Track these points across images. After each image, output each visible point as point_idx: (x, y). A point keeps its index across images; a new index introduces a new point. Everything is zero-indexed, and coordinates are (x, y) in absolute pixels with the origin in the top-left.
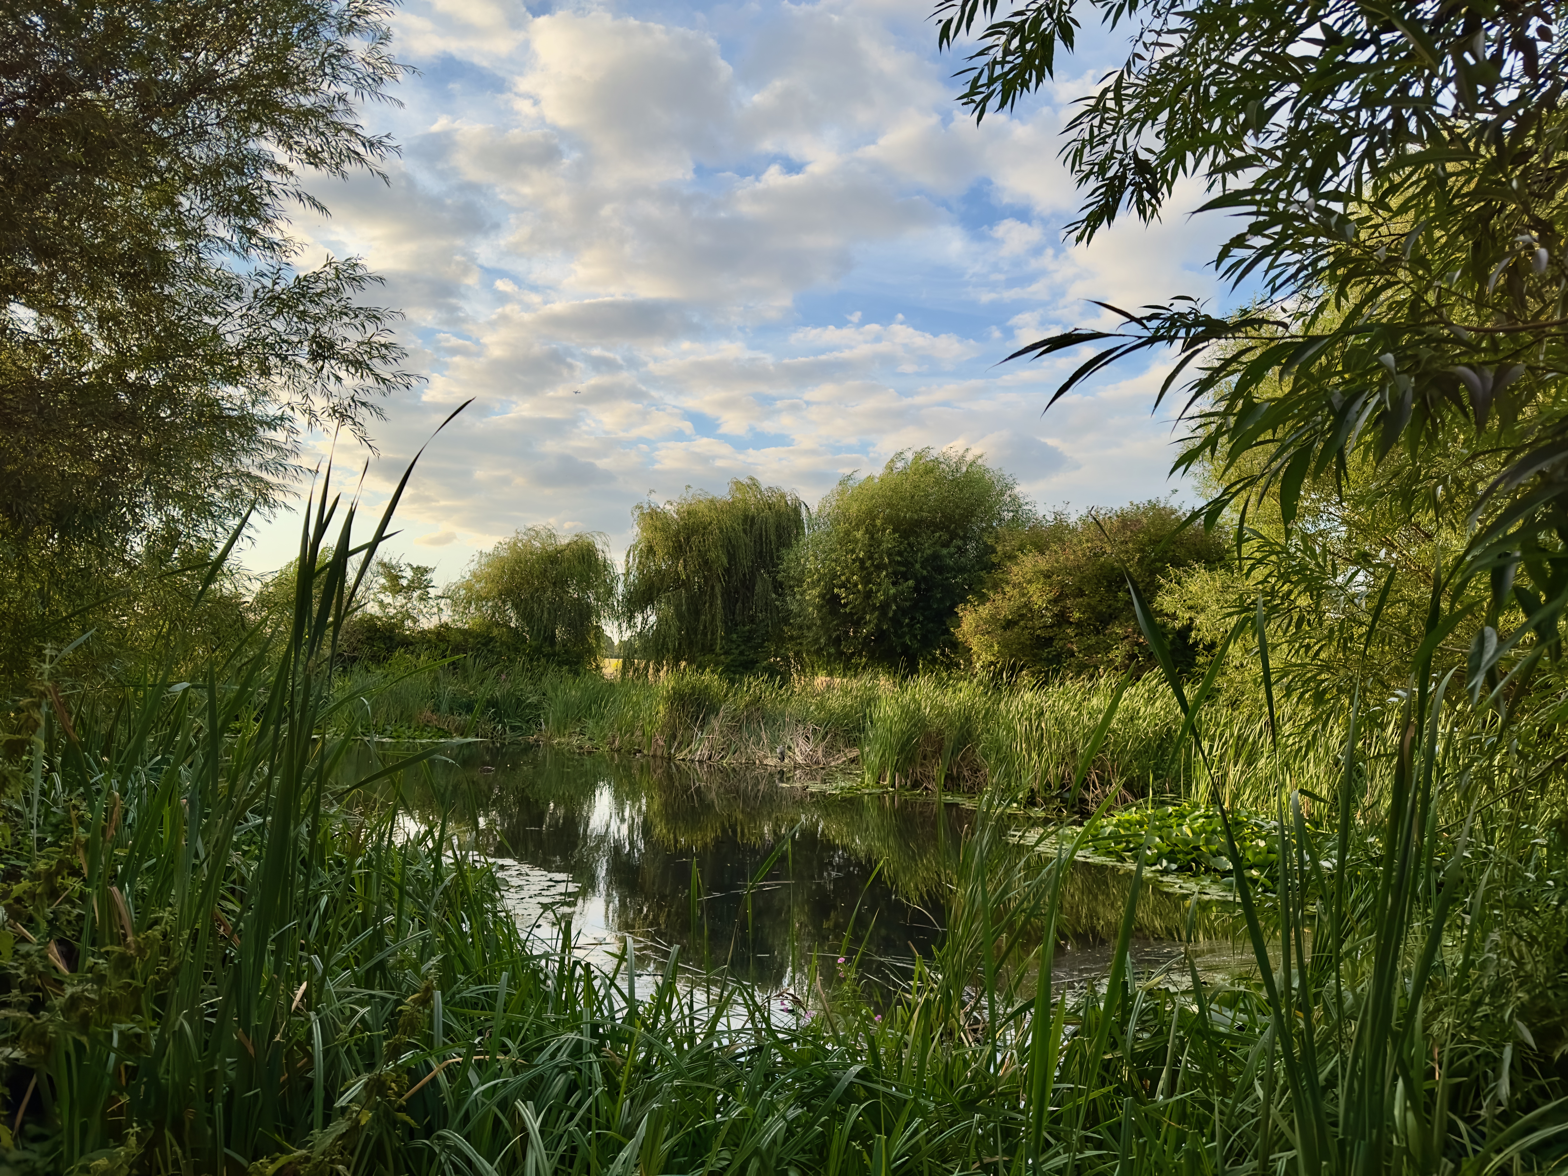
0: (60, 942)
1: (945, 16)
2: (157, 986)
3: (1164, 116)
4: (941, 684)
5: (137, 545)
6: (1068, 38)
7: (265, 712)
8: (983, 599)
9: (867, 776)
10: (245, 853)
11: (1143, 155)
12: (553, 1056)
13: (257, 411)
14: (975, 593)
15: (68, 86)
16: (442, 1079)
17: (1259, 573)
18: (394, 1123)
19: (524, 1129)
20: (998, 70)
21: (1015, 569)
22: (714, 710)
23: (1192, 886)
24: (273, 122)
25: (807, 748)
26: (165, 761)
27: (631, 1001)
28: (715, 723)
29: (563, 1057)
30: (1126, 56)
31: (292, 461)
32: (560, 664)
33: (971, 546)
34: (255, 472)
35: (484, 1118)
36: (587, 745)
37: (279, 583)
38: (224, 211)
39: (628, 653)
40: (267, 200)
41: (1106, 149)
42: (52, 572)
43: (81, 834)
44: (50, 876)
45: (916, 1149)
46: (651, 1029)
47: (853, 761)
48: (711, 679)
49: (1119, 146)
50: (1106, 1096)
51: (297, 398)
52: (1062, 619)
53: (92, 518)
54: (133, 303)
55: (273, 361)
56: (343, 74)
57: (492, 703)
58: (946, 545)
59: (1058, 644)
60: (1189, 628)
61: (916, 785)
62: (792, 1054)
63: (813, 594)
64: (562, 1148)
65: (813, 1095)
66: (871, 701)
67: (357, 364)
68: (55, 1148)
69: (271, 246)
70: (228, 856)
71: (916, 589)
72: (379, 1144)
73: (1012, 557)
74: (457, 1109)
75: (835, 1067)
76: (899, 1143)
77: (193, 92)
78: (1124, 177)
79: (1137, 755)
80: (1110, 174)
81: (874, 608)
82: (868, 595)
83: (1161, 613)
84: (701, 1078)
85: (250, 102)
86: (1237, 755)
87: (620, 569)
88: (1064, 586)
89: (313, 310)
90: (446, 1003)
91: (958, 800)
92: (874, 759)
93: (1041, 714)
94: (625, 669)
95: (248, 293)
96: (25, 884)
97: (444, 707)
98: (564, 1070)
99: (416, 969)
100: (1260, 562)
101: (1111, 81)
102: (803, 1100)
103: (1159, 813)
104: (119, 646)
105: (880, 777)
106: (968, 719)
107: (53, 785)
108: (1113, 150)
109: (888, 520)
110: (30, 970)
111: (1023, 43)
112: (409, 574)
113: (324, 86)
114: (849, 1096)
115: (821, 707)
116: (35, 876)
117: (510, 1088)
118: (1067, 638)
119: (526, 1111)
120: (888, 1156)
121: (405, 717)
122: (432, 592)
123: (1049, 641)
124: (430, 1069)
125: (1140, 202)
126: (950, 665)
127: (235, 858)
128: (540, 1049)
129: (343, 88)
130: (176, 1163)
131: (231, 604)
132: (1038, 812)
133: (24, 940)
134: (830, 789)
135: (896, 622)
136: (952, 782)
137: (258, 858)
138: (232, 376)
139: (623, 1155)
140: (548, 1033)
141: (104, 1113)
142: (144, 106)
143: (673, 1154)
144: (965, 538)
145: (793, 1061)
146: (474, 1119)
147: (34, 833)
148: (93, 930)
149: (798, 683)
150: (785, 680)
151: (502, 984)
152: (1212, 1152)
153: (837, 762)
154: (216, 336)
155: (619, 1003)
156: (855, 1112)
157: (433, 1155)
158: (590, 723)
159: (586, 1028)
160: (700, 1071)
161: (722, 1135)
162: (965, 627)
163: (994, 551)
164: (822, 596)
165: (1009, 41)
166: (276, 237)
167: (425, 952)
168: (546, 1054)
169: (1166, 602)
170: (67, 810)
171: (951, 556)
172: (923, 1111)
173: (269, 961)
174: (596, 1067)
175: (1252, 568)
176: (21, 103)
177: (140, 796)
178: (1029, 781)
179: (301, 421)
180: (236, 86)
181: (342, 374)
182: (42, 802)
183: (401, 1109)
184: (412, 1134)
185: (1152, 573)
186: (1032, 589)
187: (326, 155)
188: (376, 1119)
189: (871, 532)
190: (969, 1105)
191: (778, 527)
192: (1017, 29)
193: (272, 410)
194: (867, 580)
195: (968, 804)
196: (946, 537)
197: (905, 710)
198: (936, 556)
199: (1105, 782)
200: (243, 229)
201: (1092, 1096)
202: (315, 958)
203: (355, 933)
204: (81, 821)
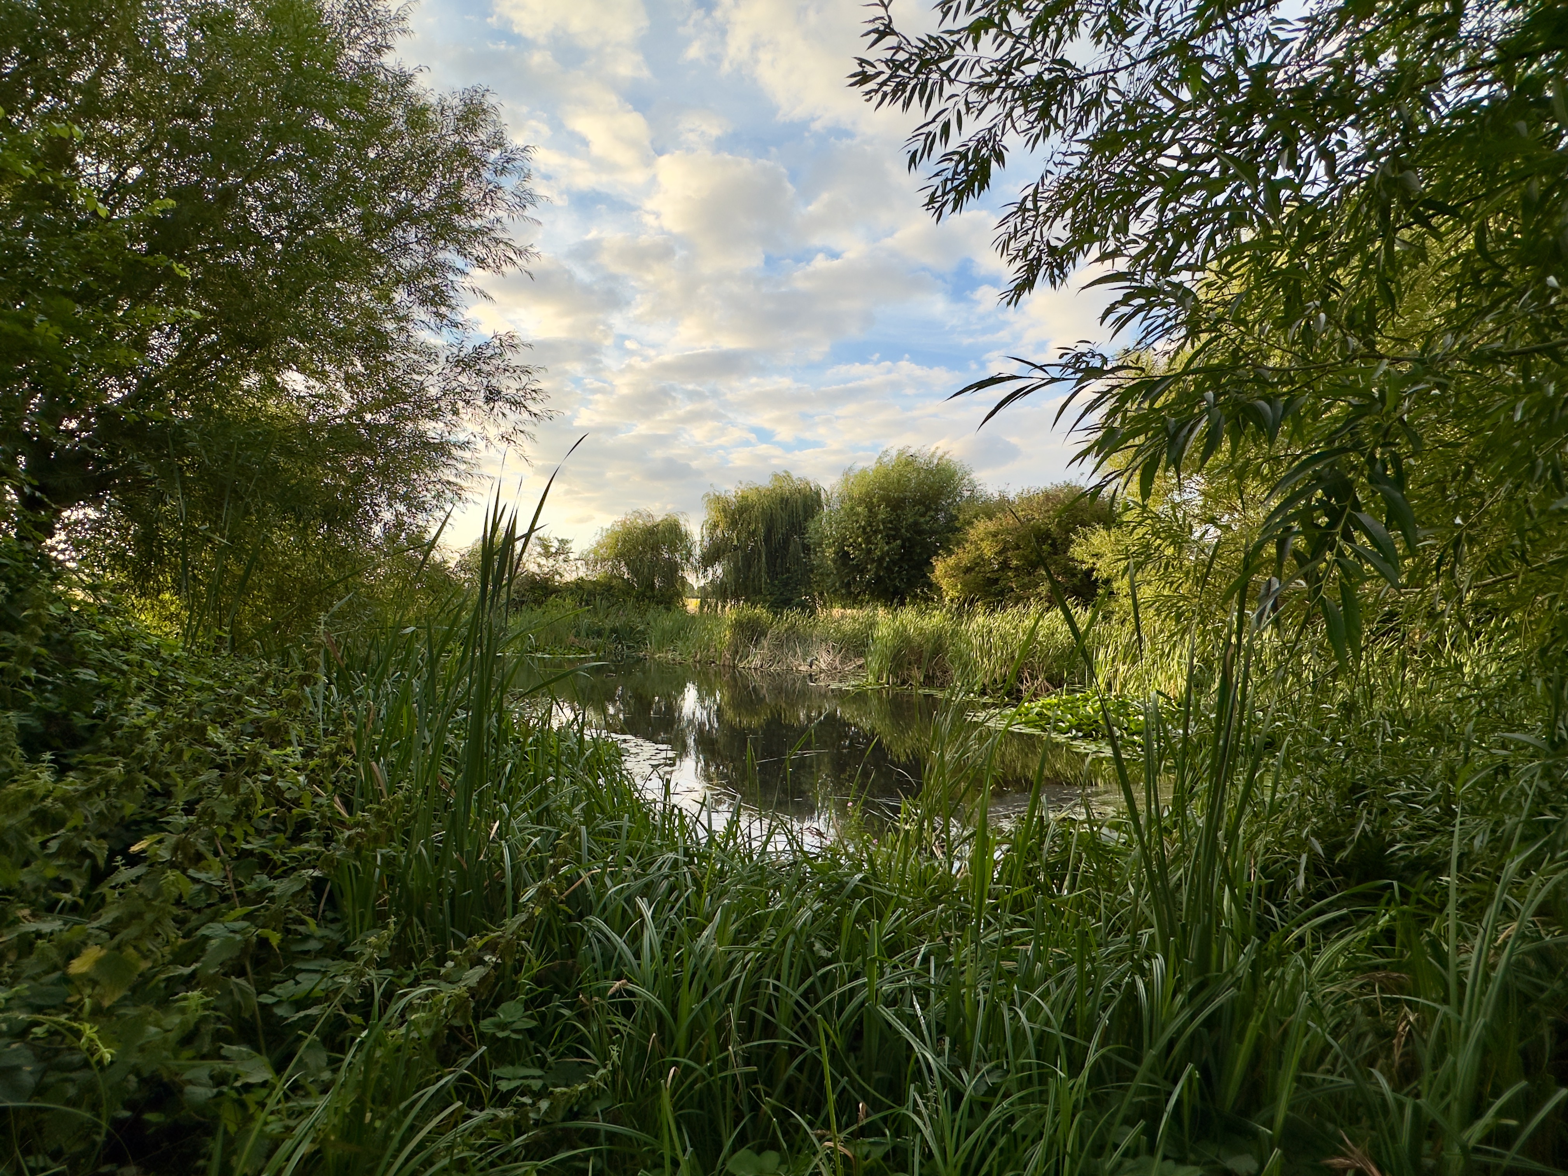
0: (341, 796)
1: (913, 148)
2: (403, 825)
3: (1069, 213)
4: (921, 613)
5: (377, 530)
6: (1000, 158)
7: (465, 642)
8: (950, 552)
9: (871, 677)
10: (456, 736)
11: (1053, 243)
12: (660, 868)
13: (453, 438)
14: (944, 549)
15: (315, 220)
16: (588, 882)
17: (1140, 531)
18: (558, 912)
19: (641, 916)
20: (949, 186)
21: (972, 531)
22: (764, 634)
23: (1093, 747)
24: (453, 239)
25: (829, 659)
26: (402, 675)
27: (709, 830)
28: (765, 643)
29: (665, 870)
30: (1042, 171)
31: (475, 471)
32: (658, 603)
33: (941, 516)
34: (452, 479)
35: (615, 911)
36: (678, 658)
37: (472, 554)
38: (423, 303)
39: (704, 594)
40: (452, 293)
41: (1028, 238)
42: (324, 551)
43: (350, 727)
44: (332, 755)
45: (899, 927)
46: (723, 850)
47: (860, 667)
48: (761, 612)
49: (1038, 237)
50: (1028, 892)
51: (477, 429)
52: (1005, 566)
53: (348, 513)
54: (366, 368)
55: (460, 404)
56: (499, 203)
57: (614, 630)
58: (923, 515)
59: (1002, 583)
60: (1093, 570)
61: (904, 683)
62: (816, 867)
63: (830, 553)
64: (667, 928)
65: (830, 893)
66: (872, 625)
67: (516, 404)
68: (345, 927)
69: (456, 325)
70: (445, 739)
71: (903, 546)
72: (549, 925)
73: (970, 523)
74: (599, 901)
75: (846, 875)
76: (887, 925)
77: (398, 220)
78: (1040, 258)
79: (1056, 659)
80: (1030, 257)
81: (873, 561)
82: (869, 551)
83: (1073, 560)
84: (755, 883)
85: (437, 227)
86: (1125, 657)
87: (697, 538)
88: (1006, 542)
89: (486, 368)
90: (589, 833)
91: (933, 692)
92: (875, 666)
93: (990, 632)
94: (701, 607)
95: (442, 360)
96: (317, 761)
97: (583, 633)
98: (667, 877)
99: (569, 813)
100: (1140, 523)
101: (1030, 190)
102: (823, 896)
103: (1070, 698)
104: (370, 598)
105: (879, 678)
106: (940, 636)
107: (331, 694)
108: (1033, 240)
109: (882, 499)
110: (323, 817)
111: (967, 165)
112: (556, 544)
113: (487, 212)
114: (856, 893)
115: (837, 630)
116: (323, 756)
117: (632, 889)
118: (1009, 579)
119: (642, 904)
120: (879, 933)
121: (558, 641)
122: (572, 556)
123: (996, 581)
124: (580, 877)
125: (1052, 275)
126: (927, 599)
127: (450, 739)
128: (651, 864)
129: (500, 213)
130: (420, 937)
131: (439, 568)
132: (986, 699)
133: (318, 795)
134: (844, 686)
135: (888, 569)
136: (929, 681)
137: (464, 739)
138: (434, 415)
139: (705, 933)
140: (656, 854)
141: (374, 907)
142: (367, 231)
143: (738, 932)
144: (937, 511)
145: (818, 871)
146: (610, 909)
147: (321, 725)
148: (361, 787)
149: (822, 614)
150: (813, 612)
151: (625, 822)
152: (1097, 930)
153: (850, 667)
154: (422, 388)
155: (702, 833)
156: (858, 904)
157: (583, 933)
158: (680, 644)
159: (681, 851)
160: (755, 879)
161: (770, 920)
162: (937, 573)
163: (957, 518)
164: (836, 553)
165: (957, 166)
166: (459, 319)
167: (575, 799)
168: (655, 867)
169: (1077, 551)
170: (340, 710)
171: (927, 523)
172: (904, 904)
173: (474, 805)
174: (688, 875)
175: (1135, 528)
176: (284, 233)
177: (387, 700)
178: (981, 679)
179: (481, 445)
180: (426, 215)
181: (507, 411)
182: (325, 704)
183: (562, 902)
184: (570, 918)
185: (1068, 532)
186: (984, 545)
187: (490, 261)
188: (547, 910)
189: (870, 507)
190: (935, 900)
191: (805, 505)
192: (964, 156)
193: (462, 437)
194: (868, 541)
195: (939, 695)
196: (923, 509)
197: (896, 631)
198: (916, 523)
199: (1034, 677)
200: (437, 314)
201: (1015, 893)
202: (504, 805)
203: (529, 788)
204: (350, 717)
